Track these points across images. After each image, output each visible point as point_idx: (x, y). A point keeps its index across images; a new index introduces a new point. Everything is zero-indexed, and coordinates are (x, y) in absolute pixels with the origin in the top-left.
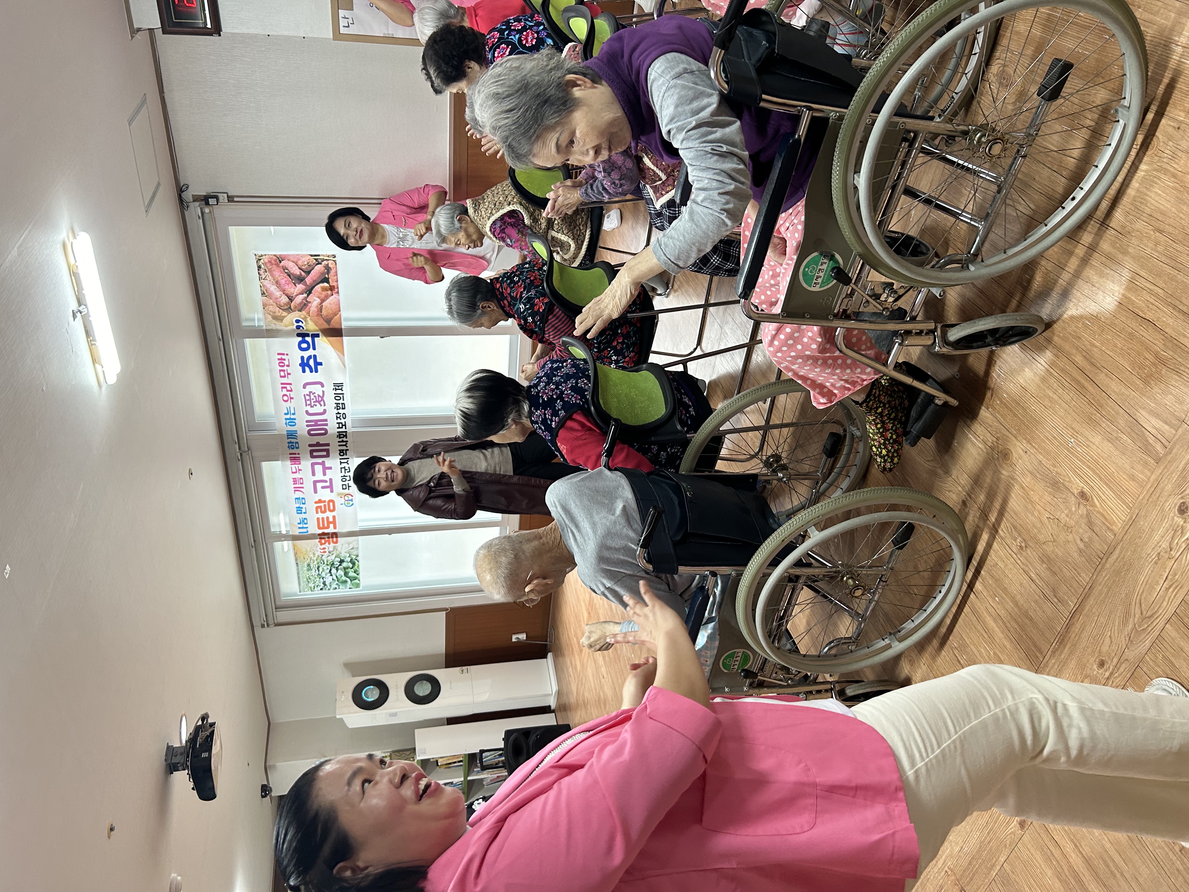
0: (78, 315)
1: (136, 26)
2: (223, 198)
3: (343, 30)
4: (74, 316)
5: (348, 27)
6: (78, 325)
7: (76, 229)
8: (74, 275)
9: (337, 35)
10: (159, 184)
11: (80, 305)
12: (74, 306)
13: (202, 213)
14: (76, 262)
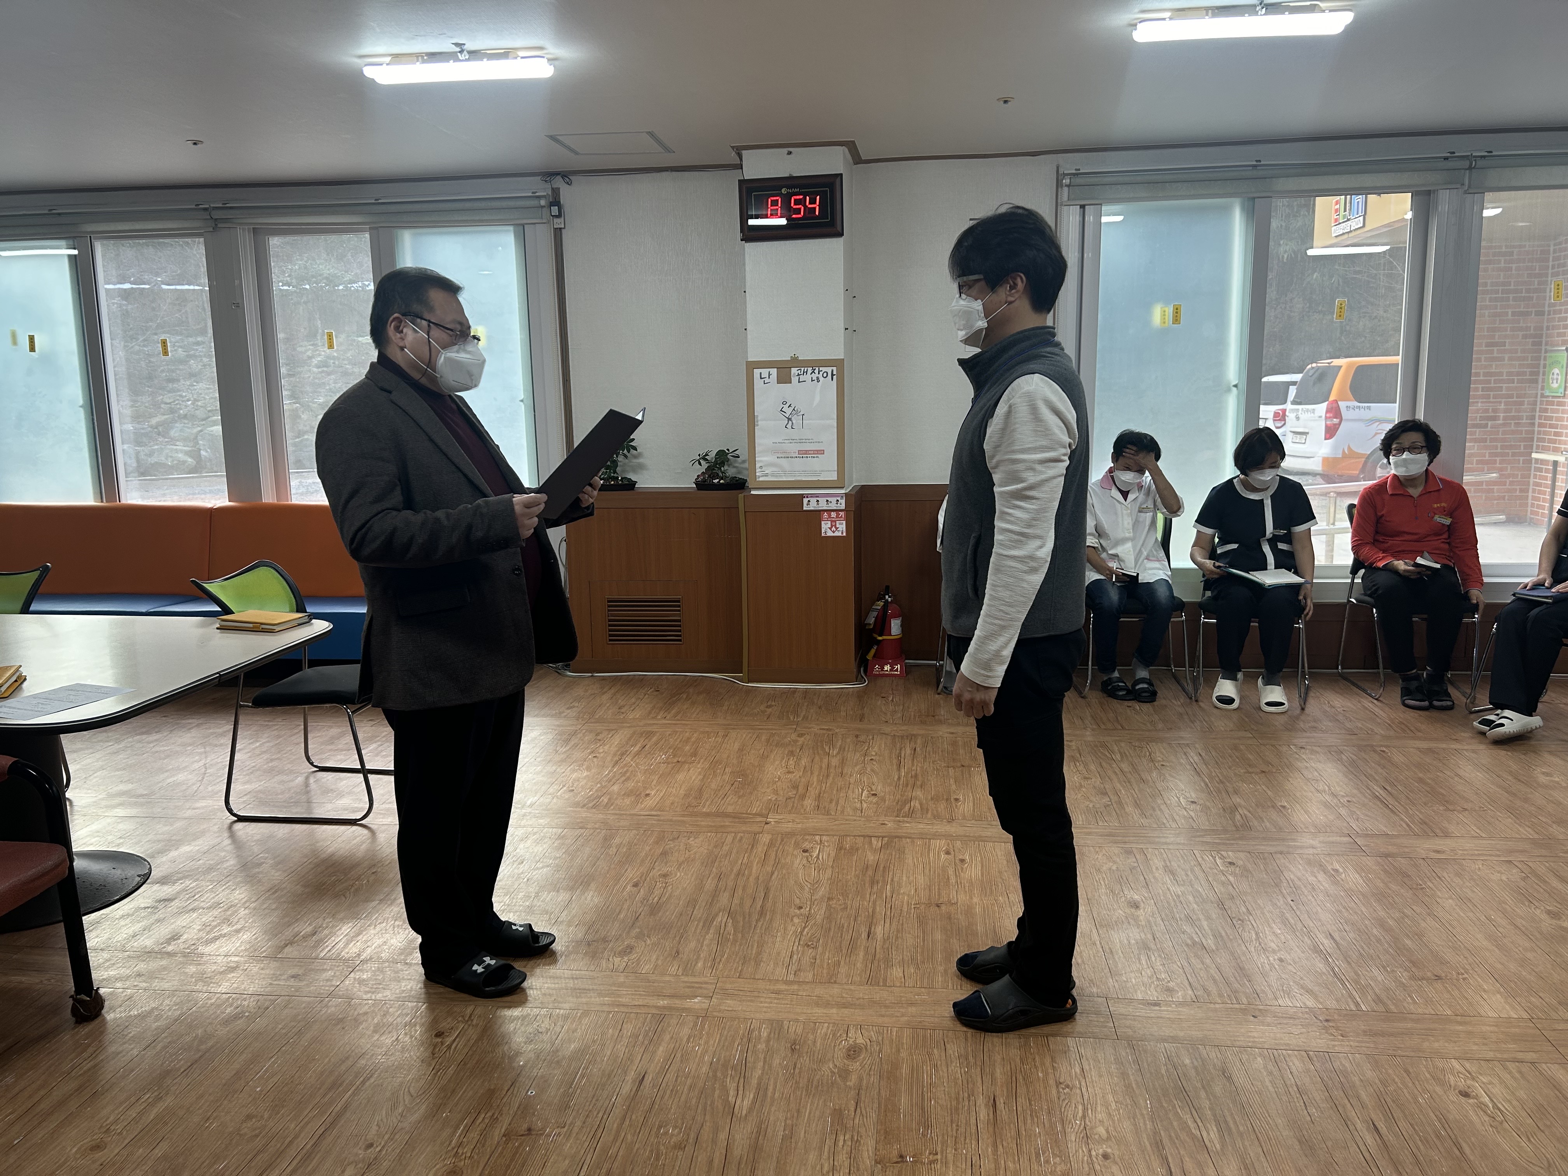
0: (458, 49)
1: (744, 153)
2: (558, 223)
3: (757, 372)
4: (456, 44)
5: (761, 378)
6: (445, 45)
7: (556, 63)
8: (505, 54)
9: (752, 366)
10: (576, 153)
11: (470, 52)
12: (470, 46)
13: (539, 197)
14: (522, 58)
